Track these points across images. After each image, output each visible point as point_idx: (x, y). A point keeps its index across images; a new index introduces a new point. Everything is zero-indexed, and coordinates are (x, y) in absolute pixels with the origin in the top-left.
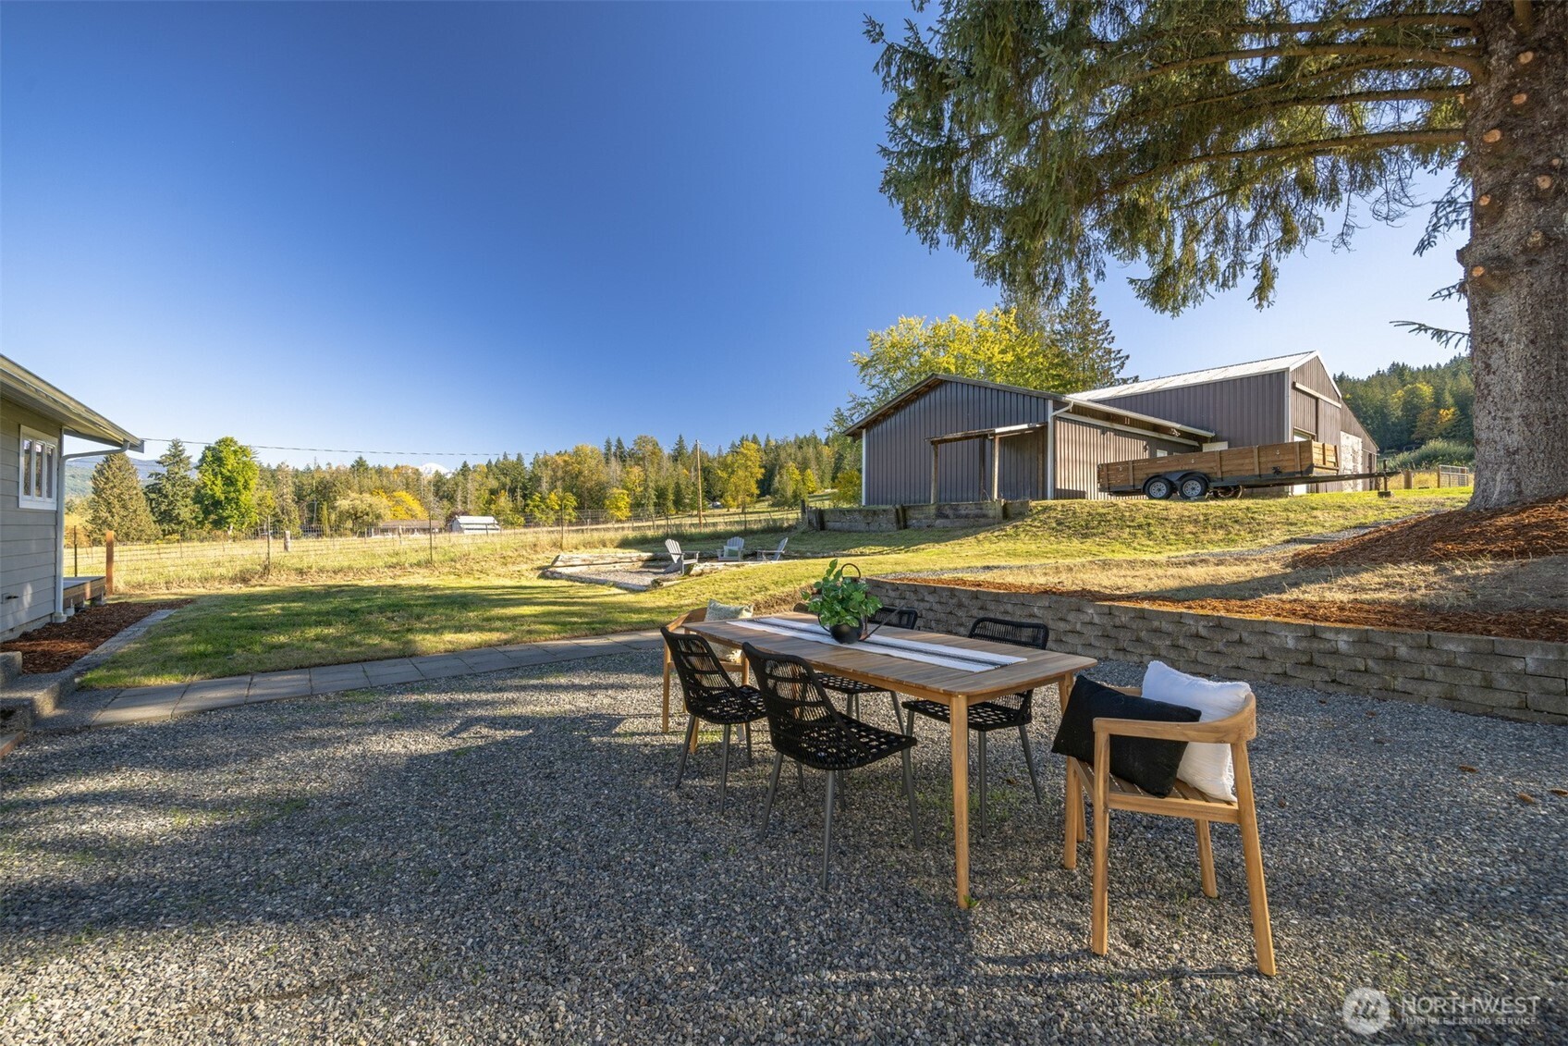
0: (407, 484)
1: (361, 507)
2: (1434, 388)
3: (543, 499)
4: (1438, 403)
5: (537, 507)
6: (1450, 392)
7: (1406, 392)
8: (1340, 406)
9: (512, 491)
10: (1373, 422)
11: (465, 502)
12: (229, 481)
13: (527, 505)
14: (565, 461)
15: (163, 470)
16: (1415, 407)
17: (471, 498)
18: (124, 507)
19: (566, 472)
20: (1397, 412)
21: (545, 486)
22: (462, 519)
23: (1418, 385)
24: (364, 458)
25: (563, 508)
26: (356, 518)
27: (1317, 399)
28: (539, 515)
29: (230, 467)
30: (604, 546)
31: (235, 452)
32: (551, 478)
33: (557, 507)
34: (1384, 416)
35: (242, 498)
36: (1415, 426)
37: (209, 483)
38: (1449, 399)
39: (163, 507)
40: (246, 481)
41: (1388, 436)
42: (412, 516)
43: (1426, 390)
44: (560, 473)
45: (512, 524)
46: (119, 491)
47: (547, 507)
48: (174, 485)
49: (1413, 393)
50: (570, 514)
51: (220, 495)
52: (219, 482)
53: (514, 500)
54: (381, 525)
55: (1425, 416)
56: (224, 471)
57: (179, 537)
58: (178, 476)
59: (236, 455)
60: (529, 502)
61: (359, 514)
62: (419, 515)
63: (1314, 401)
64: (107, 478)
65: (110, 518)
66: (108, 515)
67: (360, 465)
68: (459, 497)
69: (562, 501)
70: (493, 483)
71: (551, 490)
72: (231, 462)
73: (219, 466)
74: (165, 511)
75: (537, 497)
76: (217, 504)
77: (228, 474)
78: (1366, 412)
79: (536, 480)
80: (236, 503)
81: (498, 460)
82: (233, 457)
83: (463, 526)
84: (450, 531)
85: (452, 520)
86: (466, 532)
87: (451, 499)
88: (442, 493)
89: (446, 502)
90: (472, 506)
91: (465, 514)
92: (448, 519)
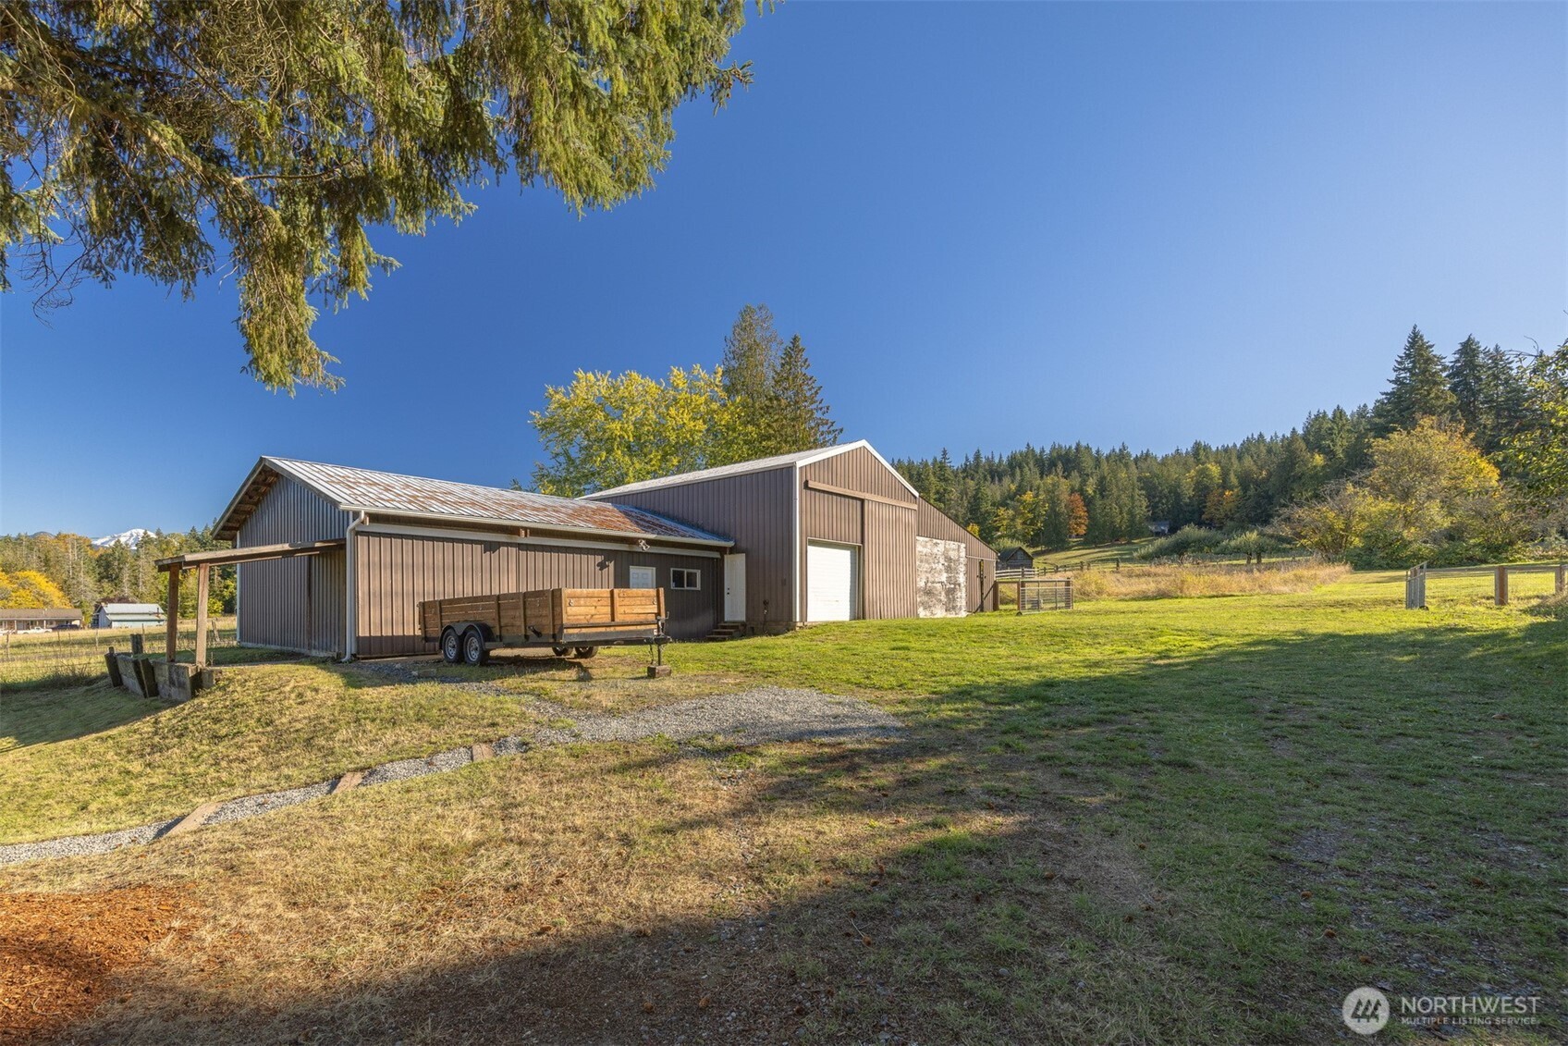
0: (47, 560)
2: (1222, 469)
4: (1225, 485)
6: (1235, 471)
7: (1198, 472)
8: (915, 507)
10: (1168, 501)
11: (135, 584)
16: (1207, 487)
20: (1188, 491)
22: (110, 608)
23: (1209, 466)
27: (862, 501)
34: (1178, 496)
36: (1205, 507)
38: (1233, 480)
41: (1181, 516)
42: (45, 603)
43: (1215, 470)
49: (1204, 473)
55: (1213, 498)
62: (57, 602)
63: (859, 503)
68: (126, 576)
78: (1161, 492)
83: (110, 617)
84: (96, 624)
85: (99, 608)
86: (114, 624)
87: (115, 580)
88: (111, 572)
89: (106, 585)
90: (142, 589)
91: (122, 600)
92: (96, 606)
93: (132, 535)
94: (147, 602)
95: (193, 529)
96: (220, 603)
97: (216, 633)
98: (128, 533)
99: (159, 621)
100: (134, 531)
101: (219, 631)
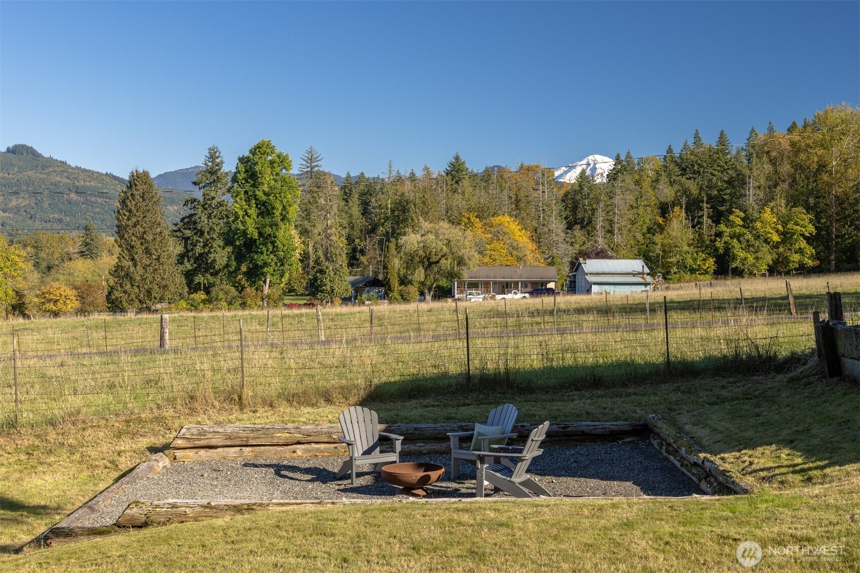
0: (518, 201)
1: (436, 244)
3: (748, 221)
5: (738, 237)
9: (693, 207)
11: (611, 232)
12: (265, 210)
13: (719, 235)
14: (793, 144)
15: (198, 194)
17: (620, 222)
18: (147, 251)
19: (798, 167)
21: (751, 197)
22: (591, 265)
24: (463, 158)
25: (787, 237)
26: (430, 264)
28: (742, 254)
29: (266, 189)
30: (329, 400)
31: (272, 163)
32: (768, 178)
33: (776, 238)
35: (280, 234)
37: (241, 213)
39: (198, 250)
40: (284, 208)
42: (519, 259)
44: (786, 168)
45: (692, 271)
46: (142, 230)
47: (757, 237)
48: (209, 217)
50: (801, 251)
51: (253, 232)
52: (253, 211)
53: (696, 224)
54: (466, 276)
56: (260, 194)
57: (204, 297)
58: (214, 202)
59: (273, 167)
60: (722, 227)
61: (434, 259)
62: (530, 257)
64: (130, 211)
65: (132, 269)
66: (130, 263)
67: (456, 171)
68: (600, 221)
69: (785, 224)
70: (667, 193)
71: (763, 204)
72: (267, 180)
73: (254, 186)
74: (200, 255)
75: (736, 218)
76: (250, 244)
77: (264, 198)
79: (738, 182)
80: (273, 243)
81: (686, 147)
82: (269, 170)
83: (591, 279)
84: (572, 288)
85: (575, 266)
86: (595, 288)
87: (587, 224)
88: (580, 216)
89: (578, 232)
90: (617, 239)
91: (601, 254)
92: (572, 264)
93: (588, 164)
94: (624, 258)
95: (670, 151)
96: (711, 261)
97: (791, 300)
98: (585, 162)
99: (646, 284)
100: (591, 157)
101: (796, 298)
